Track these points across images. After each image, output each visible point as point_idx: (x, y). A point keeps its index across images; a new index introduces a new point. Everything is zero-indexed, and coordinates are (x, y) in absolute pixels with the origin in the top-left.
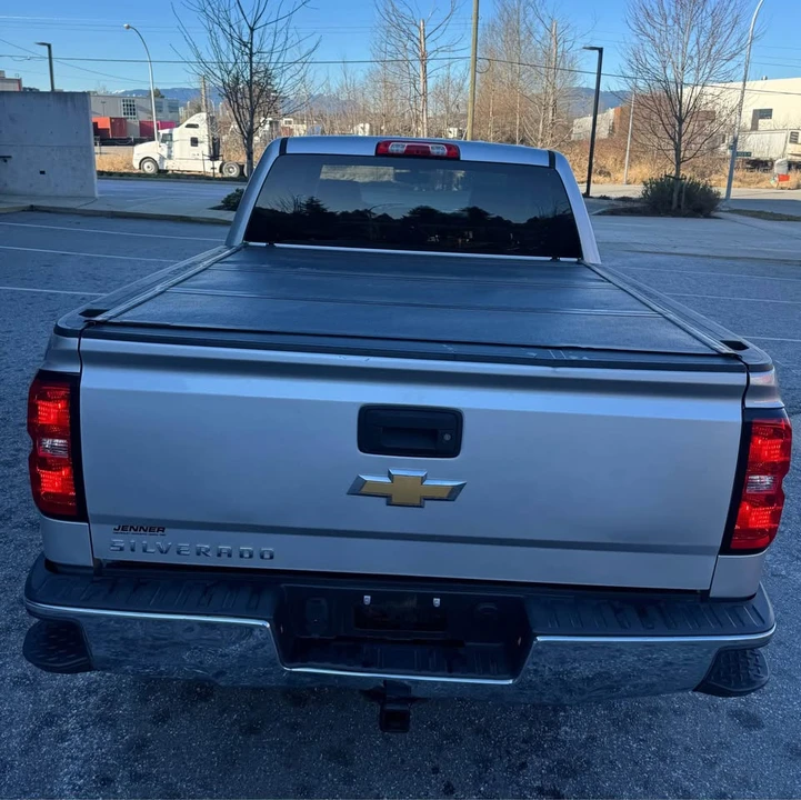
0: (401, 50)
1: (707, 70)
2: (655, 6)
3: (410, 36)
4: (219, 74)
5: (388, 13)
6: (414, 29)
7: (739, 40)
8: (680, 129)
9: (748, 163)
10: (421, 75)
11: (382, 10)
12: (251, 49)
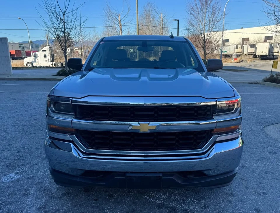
0: (113, 24)
1: (212, 25)
2: (195, 6)
3: (115, 19)
4: (53, 30)
5: (108, 12)
6: (117, 17)
7: (222, 15)
8: (205, 44)
9: (224, 56)
10: (120, 31)
11: (106, 11)
12: (64, 21)
